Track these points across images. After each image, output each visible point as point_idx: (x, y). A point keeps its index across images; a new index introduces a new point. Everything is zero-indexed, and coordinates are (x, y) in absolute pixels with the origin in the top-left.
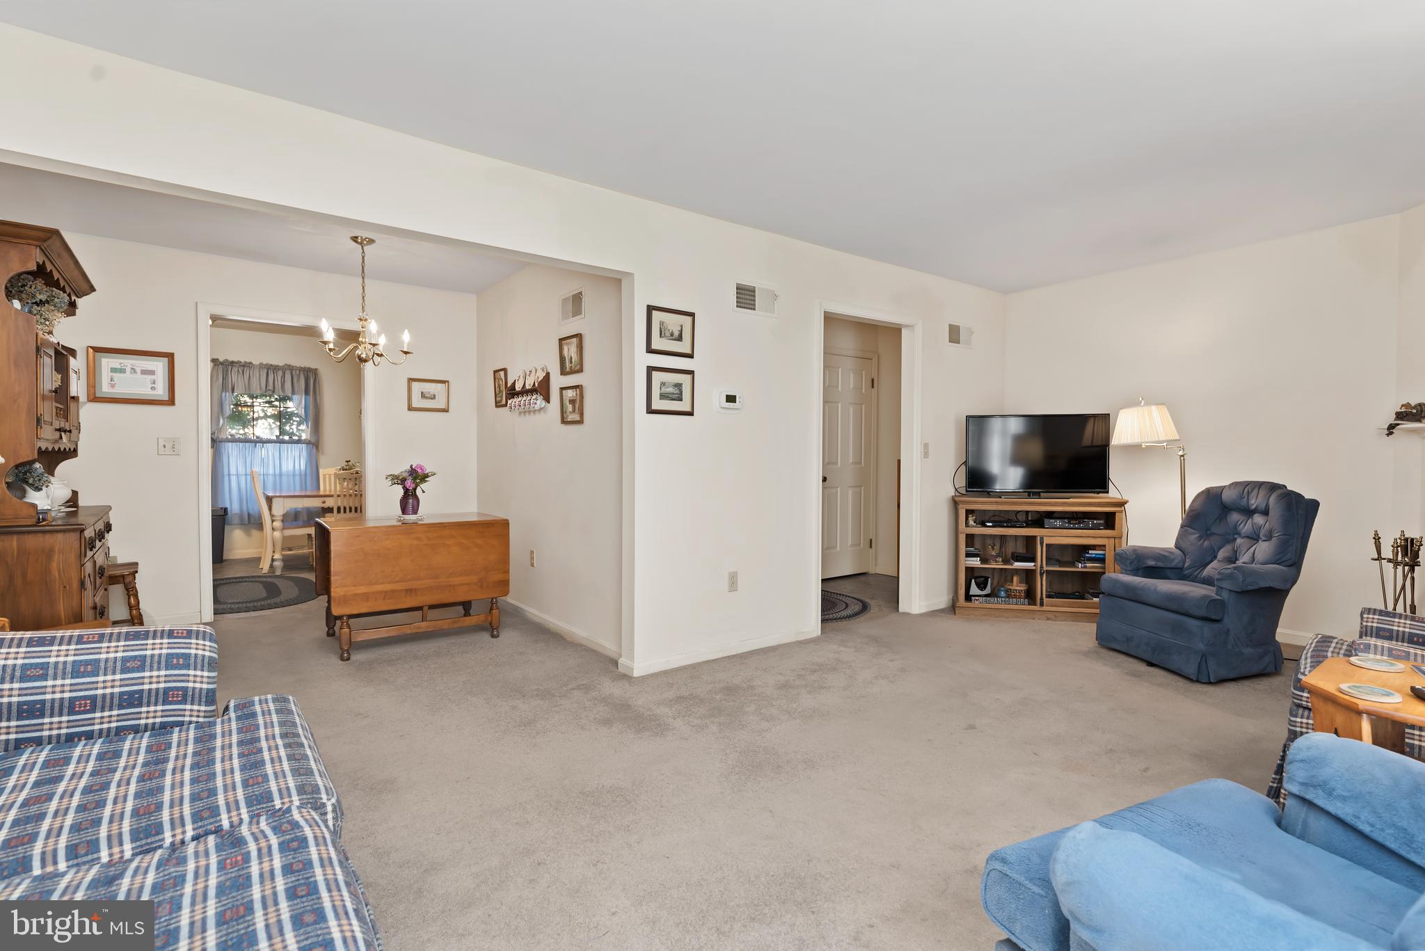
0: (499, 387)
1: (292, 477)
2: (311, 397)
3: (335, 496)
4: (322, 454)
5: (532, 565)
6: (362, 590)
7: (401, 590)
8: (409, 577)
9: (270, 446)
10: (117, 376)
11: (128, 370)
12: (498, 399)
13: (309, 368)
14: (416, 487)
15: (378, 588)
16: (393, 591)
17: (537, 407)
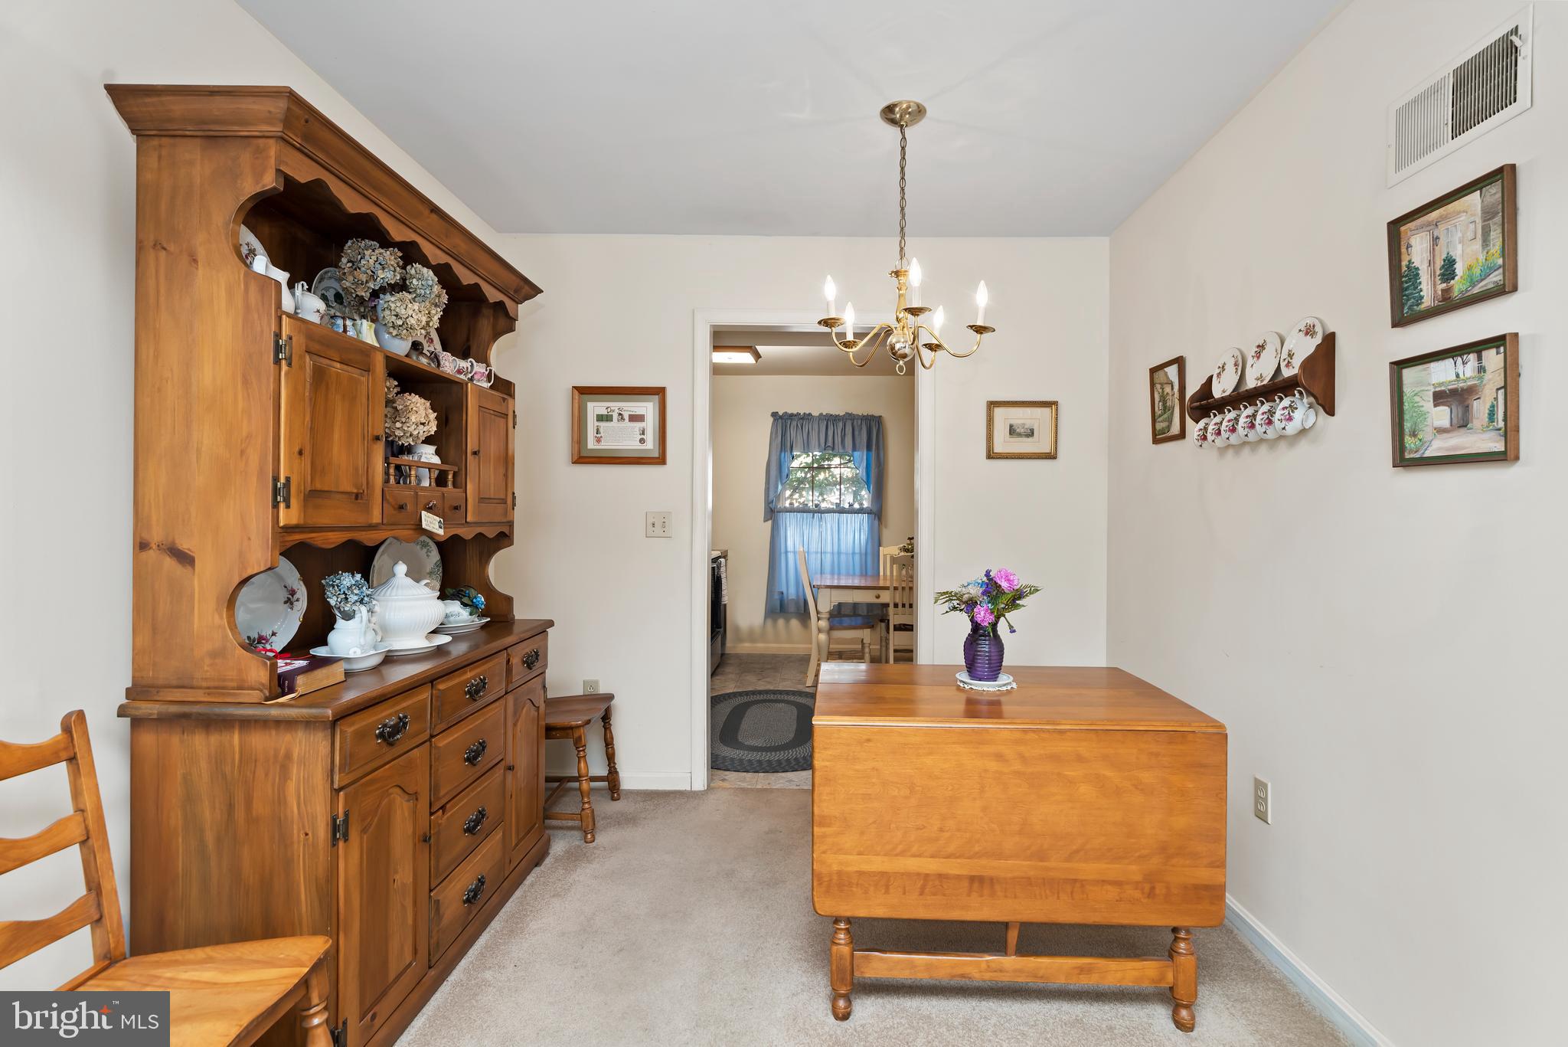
0: (1163, 399)
1: (851, 556)
2: (873, 453)
3: (892, 589)
4: (886, 527)
5: (1262, 816)
6: (877, 864)
7: (959, 877)
8: (977, 848)
9: (828, 516)
10: (603, 425)
11: (615, 416)
12: (1159, 426)
13: (873, 416)
14: (998, 618)
15: (911, 864)
16: (941, 877)
17: (1292, 428)
